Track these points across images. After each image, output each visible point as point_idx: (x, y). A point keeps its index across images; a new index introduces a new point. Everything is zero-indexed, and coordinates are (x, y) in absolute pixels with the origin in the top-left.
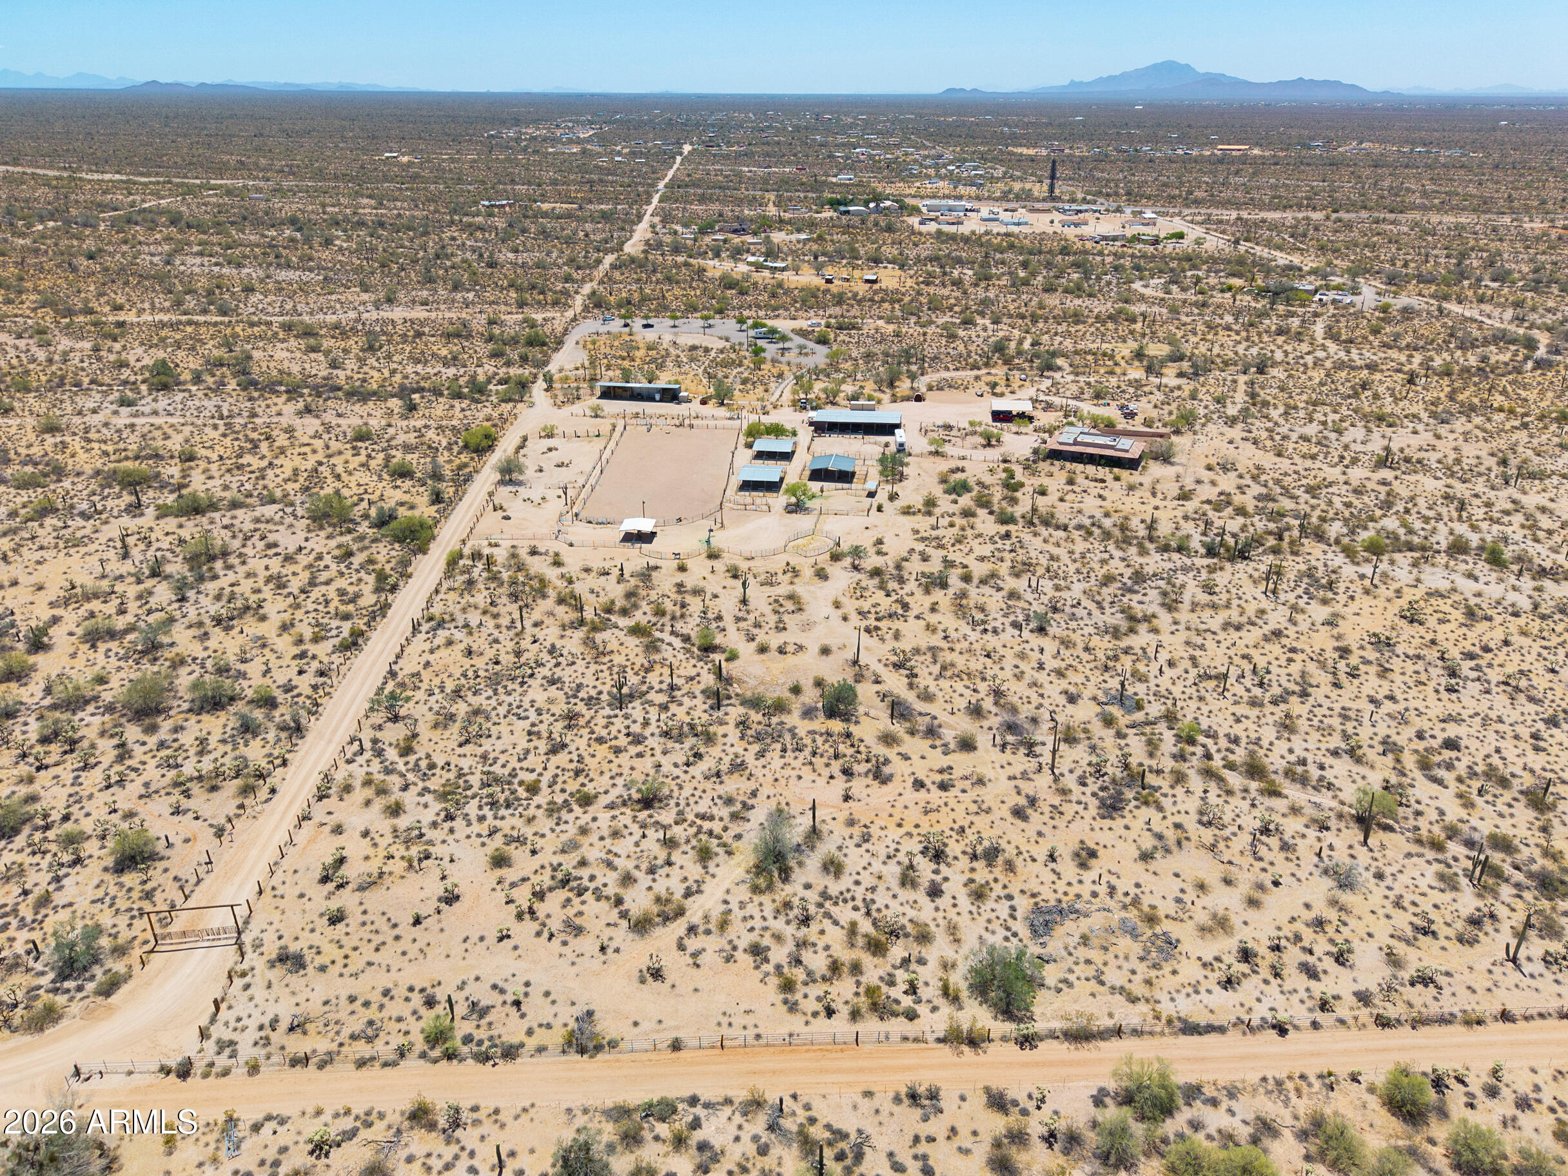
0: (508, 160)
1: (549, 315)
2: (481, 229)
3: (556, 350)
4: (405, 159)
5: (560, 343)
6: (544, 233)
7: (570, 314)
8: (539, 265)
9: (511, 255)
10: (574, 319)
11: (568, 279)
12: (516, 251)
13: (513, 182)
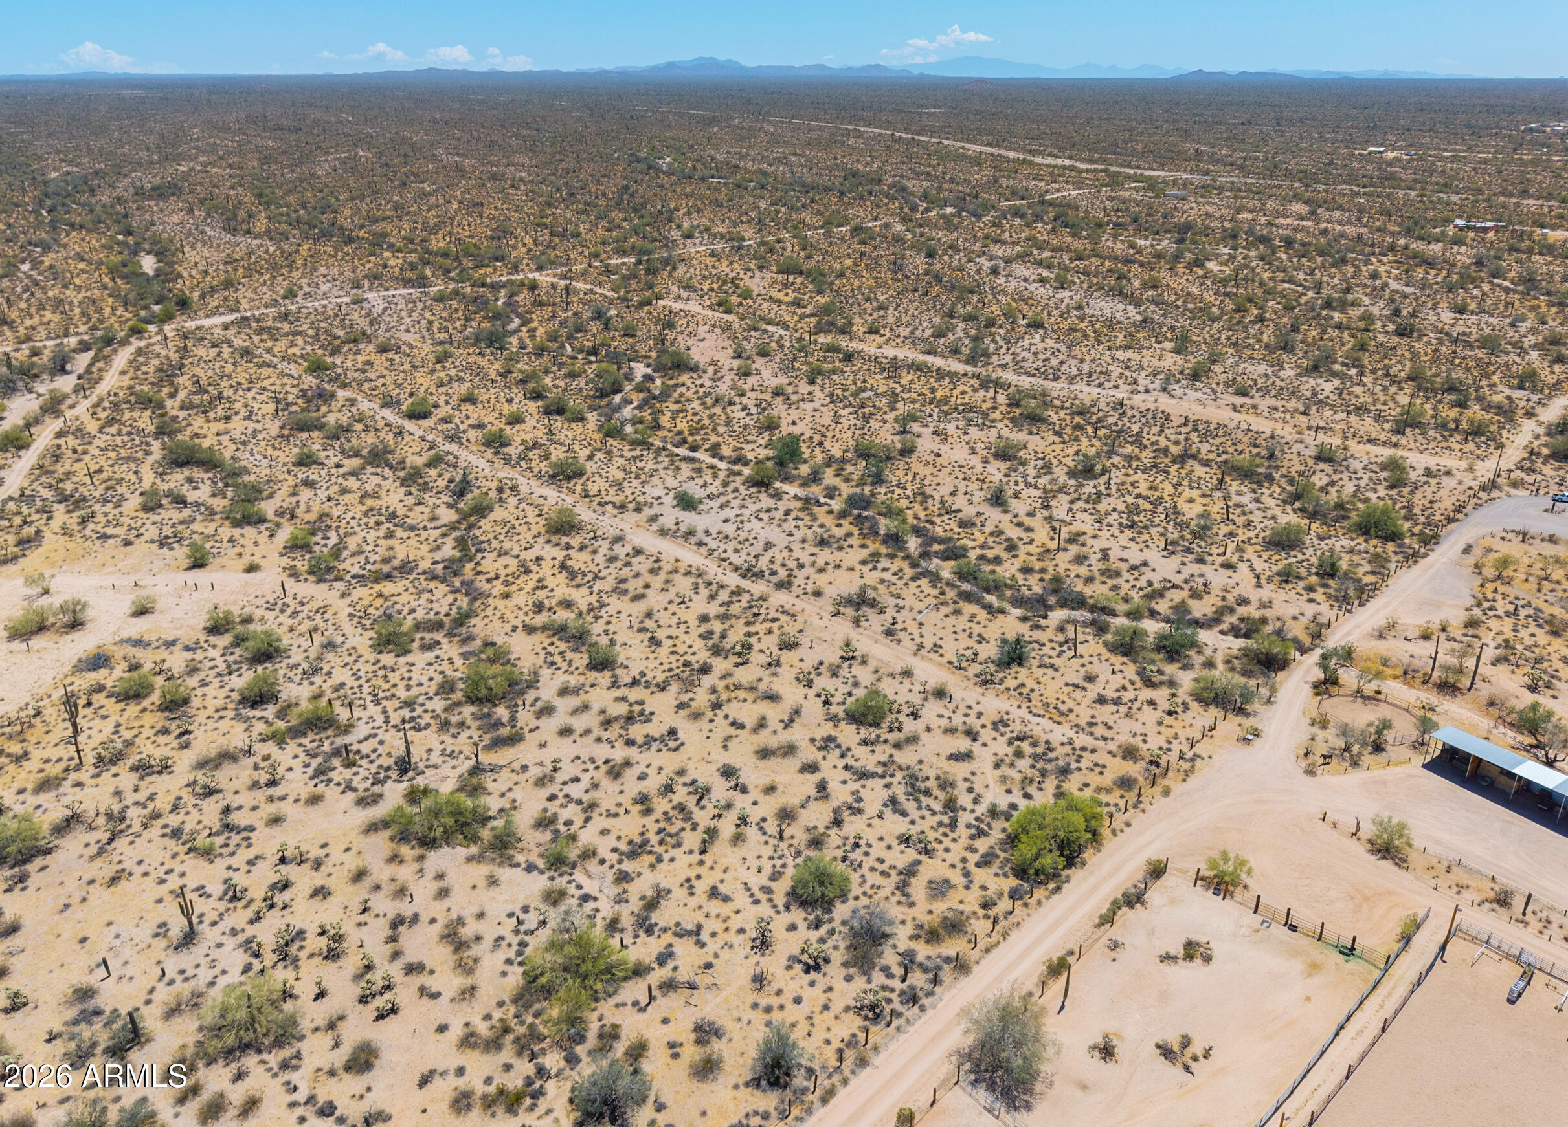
0: (1536, 162)
1: (1447, 461)
2: (1429, 263)
3: (1412, 558)
4: (1390, 155)
5: (1430, 540)
6: (1530, 282)
7: (1486, 470)
8: (1490, 344)
9: (1447, 317)
10: (1491, 486)
11: (1527, 380)
12: (1461, 310)
13: (1525, 193)
